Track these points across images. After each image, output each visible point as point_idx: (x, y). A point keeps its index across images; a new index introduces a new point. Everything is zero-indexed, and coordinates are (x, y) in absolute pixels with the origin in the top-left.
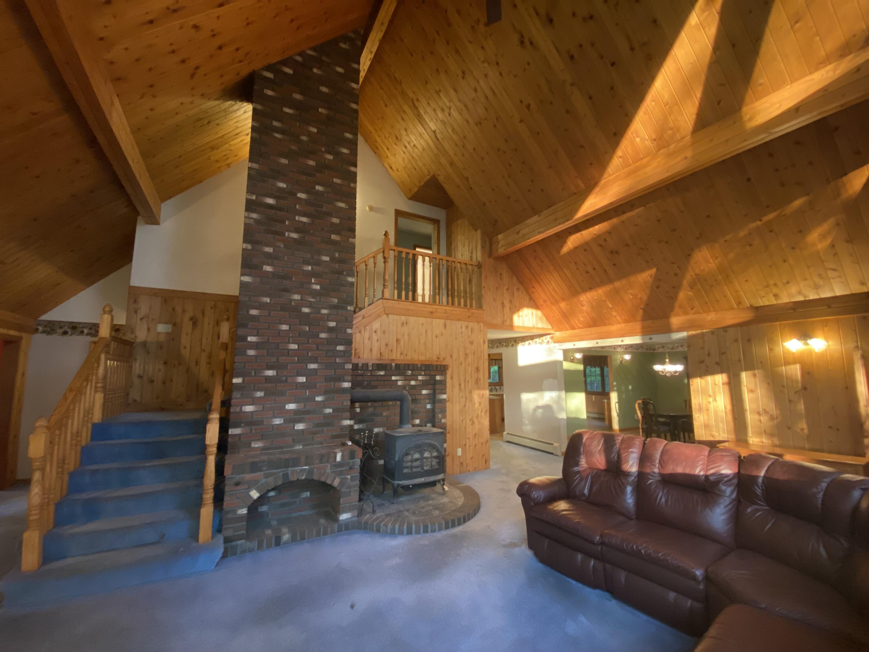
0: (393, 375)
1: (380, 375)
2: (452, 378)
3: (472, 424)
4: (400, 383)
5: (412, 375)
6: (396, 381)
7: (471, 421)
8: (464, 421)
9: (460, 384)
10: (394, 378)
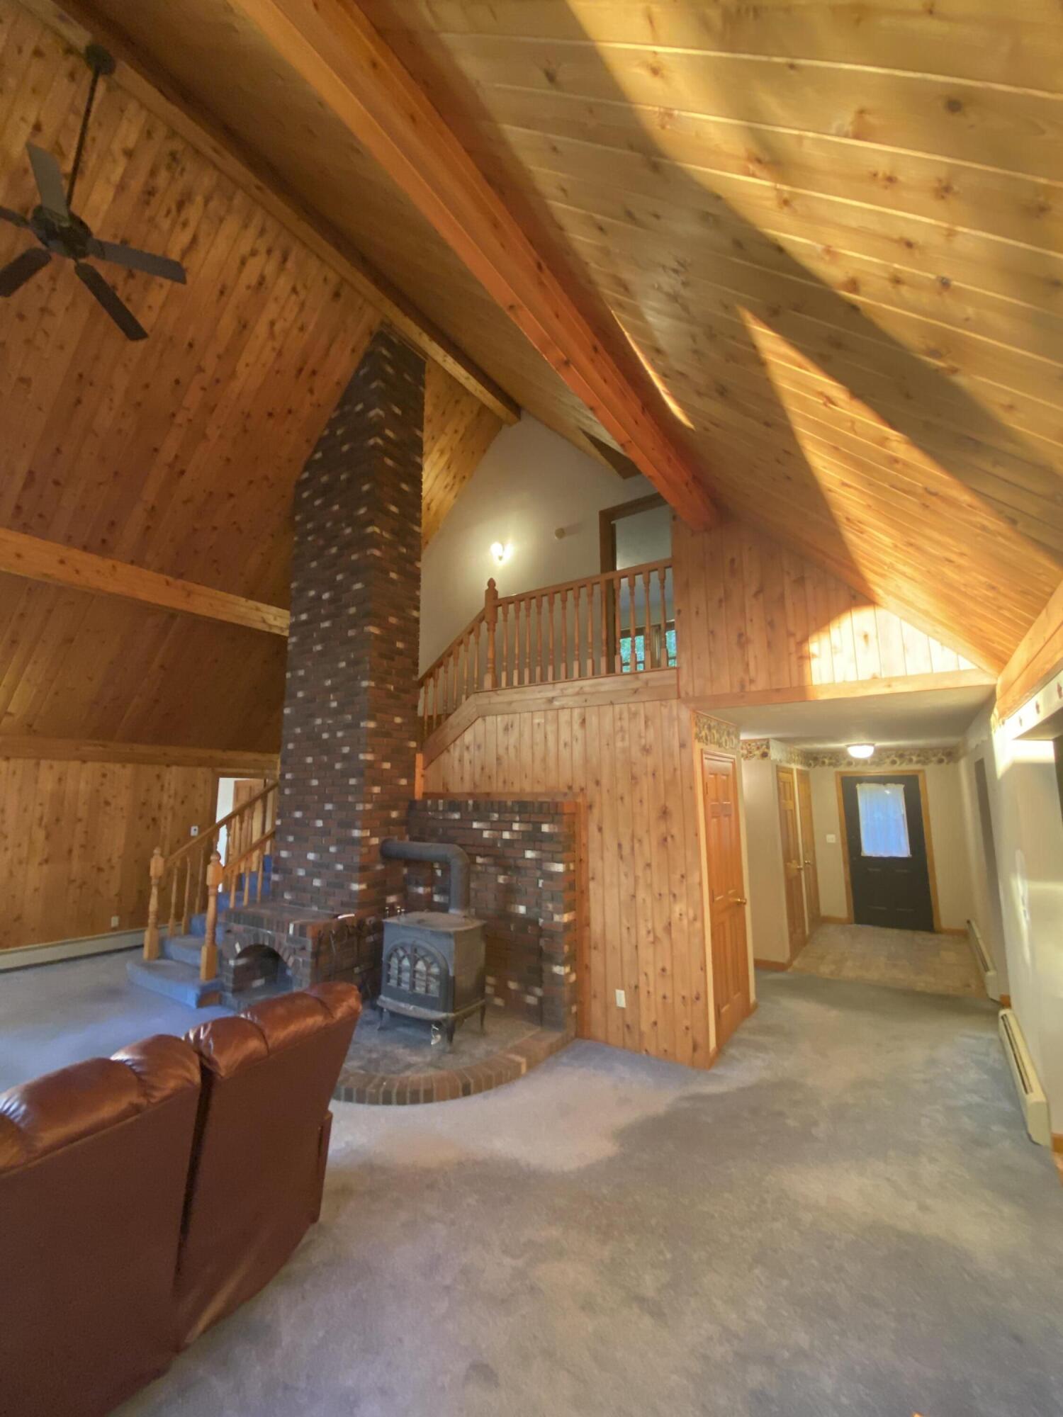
0: (475, 820)
1: (455, 820)
2: (600, 829)
3: (653, 943)
4: (486, 834)
5: (499, 821)
6: (481, 830)
7: (652, 935)
8: (633, 931)
9: (620, 846)
10: (475, 825)
